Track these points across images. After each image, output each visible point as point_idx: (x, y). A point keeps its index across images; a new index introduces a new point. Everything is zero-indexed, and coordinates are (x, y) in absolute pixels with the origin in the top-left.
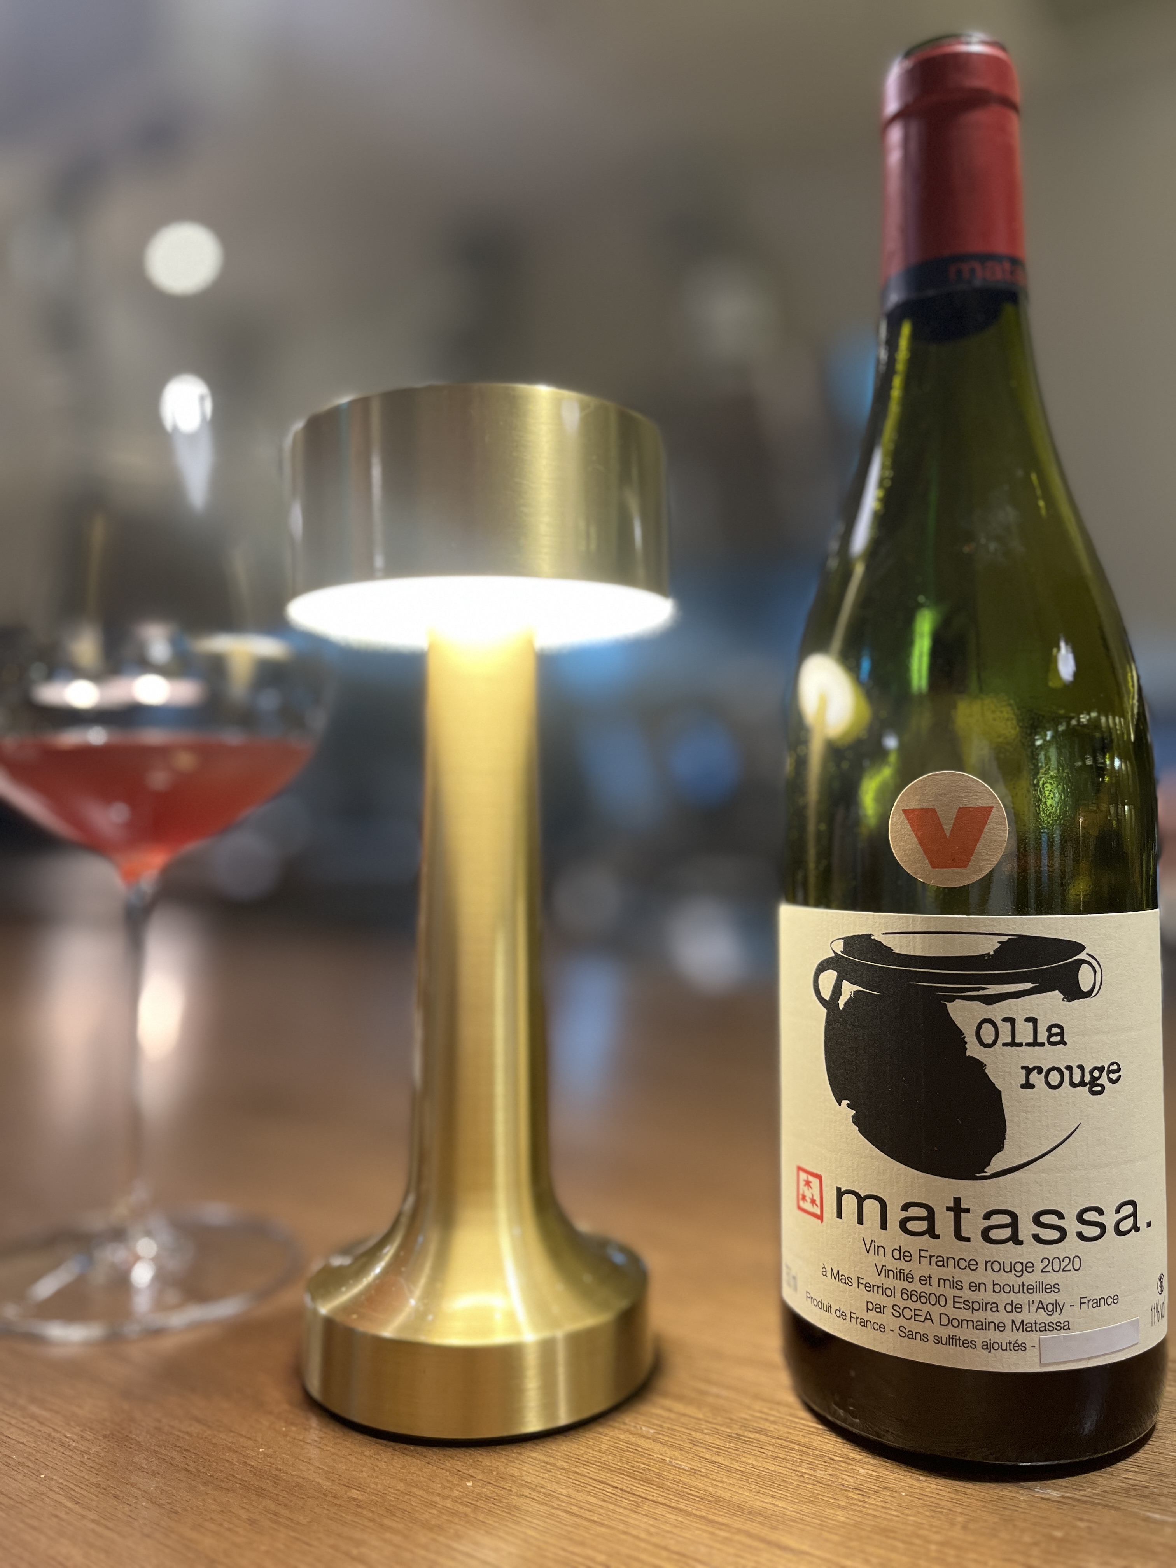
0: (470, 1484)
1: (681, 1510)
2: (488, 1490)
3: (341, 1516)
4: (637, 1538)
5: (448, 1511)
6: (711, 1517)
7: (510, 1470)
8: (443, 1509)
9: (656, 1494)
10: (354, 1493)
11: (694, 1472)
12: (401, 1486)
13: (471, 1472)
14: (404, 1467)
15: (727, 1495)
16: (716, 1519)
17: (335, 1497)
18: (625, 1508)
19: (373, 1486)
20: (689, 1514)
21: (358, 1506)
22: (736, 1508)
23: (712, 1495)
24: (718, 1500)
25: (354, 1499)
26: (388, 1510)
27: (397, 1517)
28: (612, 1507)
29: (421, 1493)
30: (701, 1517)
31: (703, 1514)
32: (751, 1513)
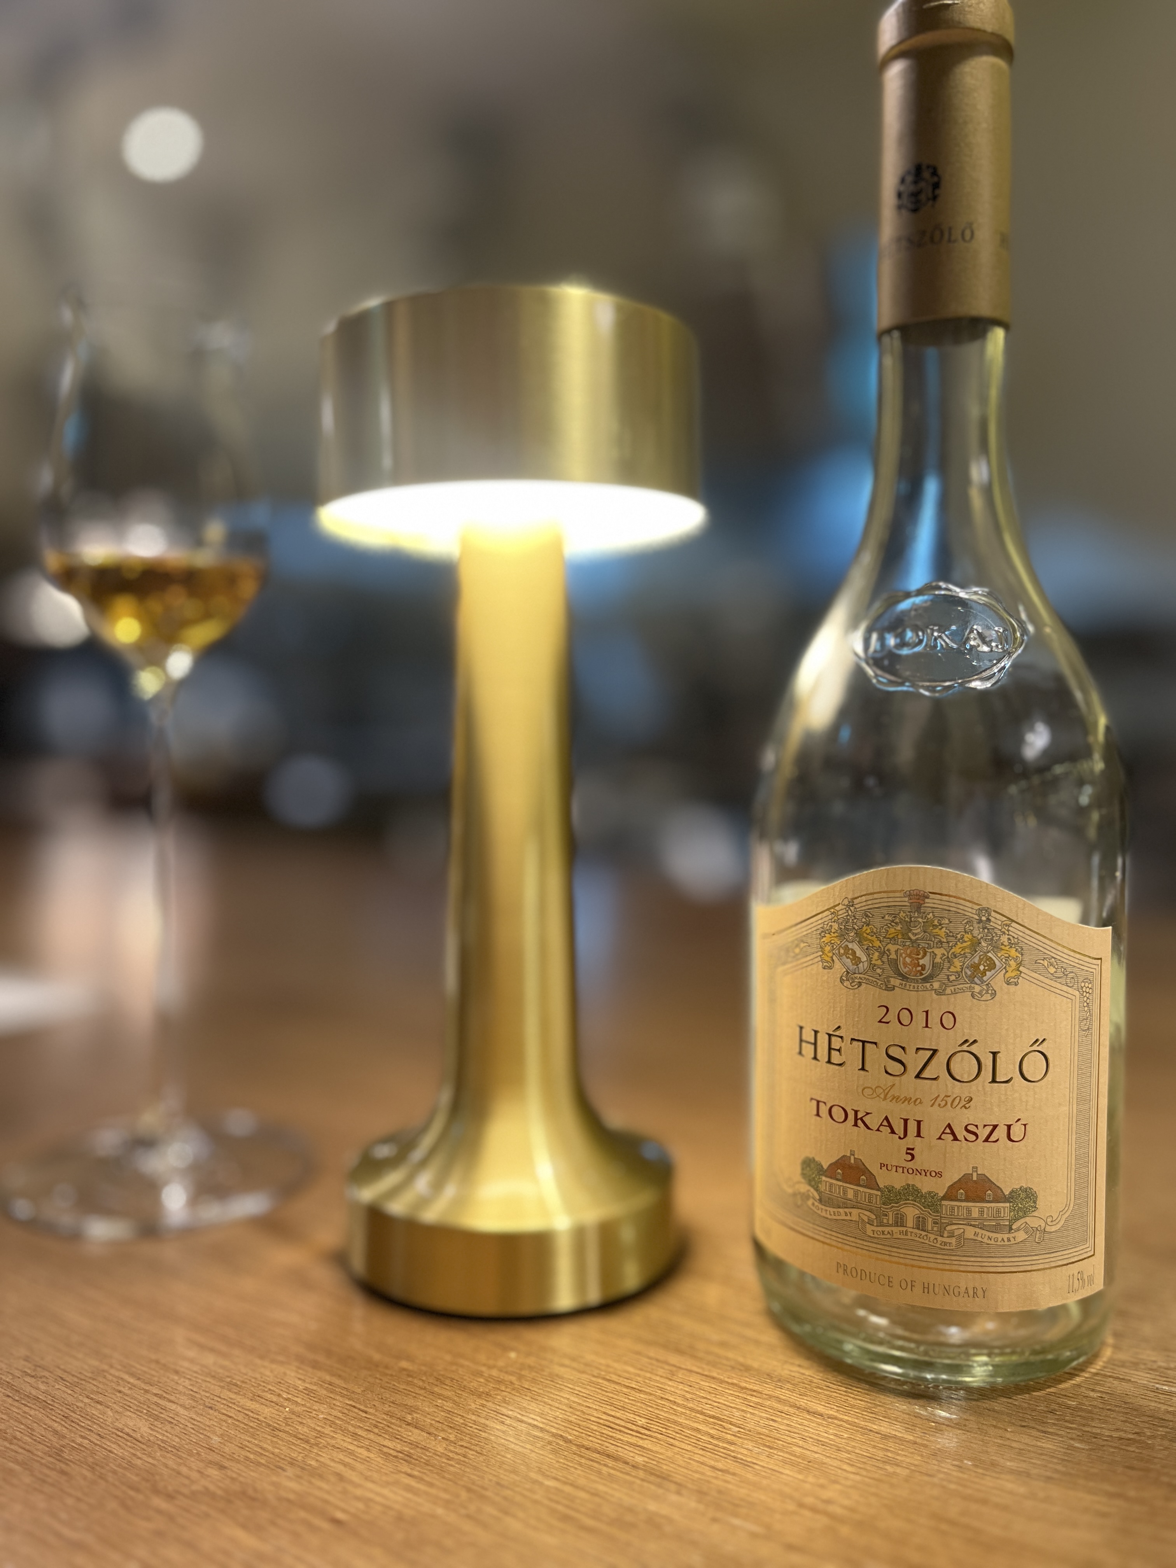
0: (513, 1355)
2: (531, 1361)
4: (675, 1403)
5: (494, 1380)
7: (551, 1343)
8: (489, 1378)
13: (514, 1345)
19: (421, 1357)
27: (447, 1385)
29: (466, 1363)
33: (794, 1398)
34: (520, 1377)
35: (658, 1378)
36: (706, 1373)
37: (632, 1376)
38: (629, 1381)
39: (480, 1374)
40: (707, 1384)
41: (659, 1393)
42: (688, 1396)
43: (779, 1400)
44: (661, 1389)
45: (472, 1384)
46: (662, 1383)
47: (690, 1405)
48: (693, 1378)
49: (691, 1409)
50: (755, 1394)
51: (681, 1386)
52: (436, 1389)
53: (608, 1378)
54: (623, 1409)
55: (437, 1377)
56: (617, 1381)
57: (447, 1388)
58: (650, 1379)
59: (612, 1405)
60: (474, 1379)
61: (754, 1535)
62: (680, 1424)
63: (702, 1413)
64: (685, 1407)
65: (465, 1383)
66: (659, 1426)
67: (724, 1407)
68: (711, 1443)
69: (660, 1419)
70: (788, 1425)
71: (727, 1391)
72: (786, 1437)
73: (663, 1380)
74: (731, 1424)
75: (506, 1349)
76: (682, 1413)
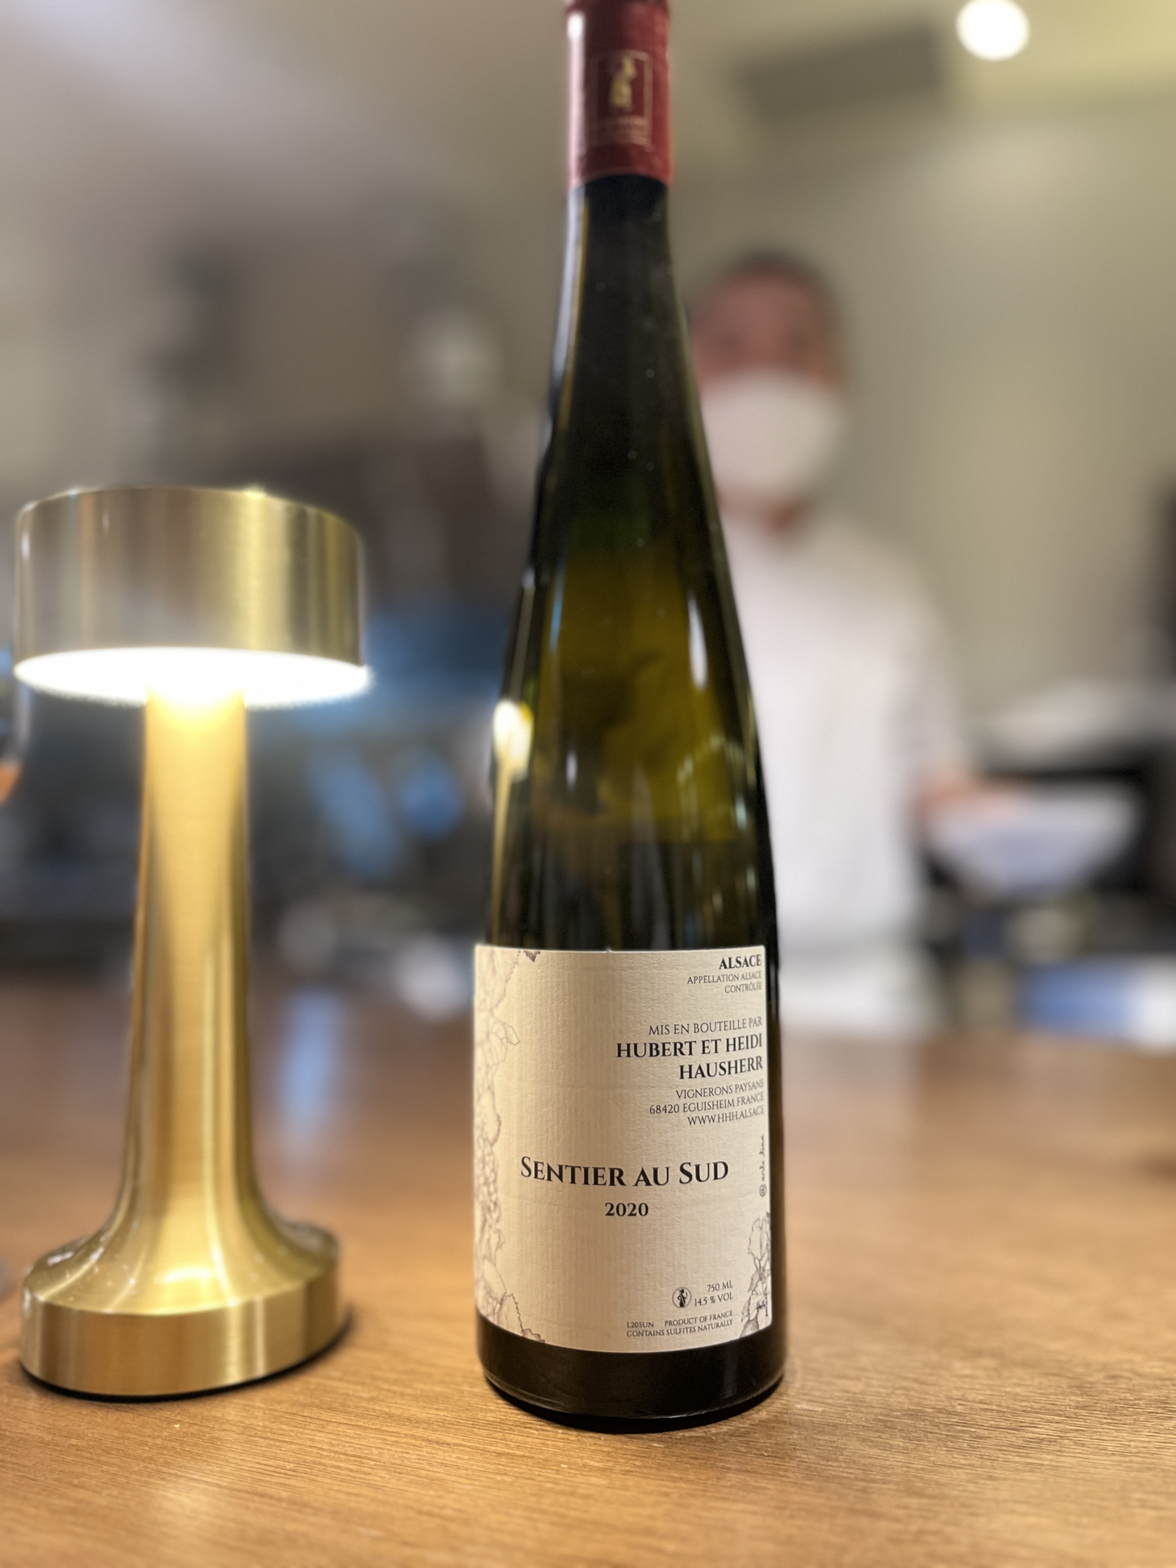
0: (177, 1426)
1: (359, 1426)
2: (194, 1429)
3: (63, 1458)
4: (321, 1449)
5: (157, 1447)
6: (384, 1428)
7: (213, 1414)
8: (153, 1446)
9: (340, 1418)
10: (74, 1441)
11: (372, 1399)
12: (116, 1433)
13: (179, 1418)
14: (118, 1419)
15: (398, 1412)
16: (388, 1429)
17: (57, 1445)
18: (312, 1430)
19: (90, 1435)
20: (366, 1428)
21: (77, 1450)
22: (406, 1420)
23: (386, 1413)
24: (391, 1416)
25: (74, 1445)
26: (104, 1451)
27: (113, 1454)
28: (301, 1430)
29: (134, 1436)
30: (376, 1429)
31: (378, 1427)
32: (417, 1422)
33: (427, 1434)
34: (182, 1443)
35: (309, 1432)
36: (353, 1423)
37: (286, 1432)
38: (284, 1436)
39: (145, 1444)
40: (353, 1432)
41: (309, 1443)
42: (334, 1442)
43: (414, 1437)
44: (310, 1440)
45: (137, 1452)
46: (312, 1435)
47: (336, 1449)
48: (342, 1428)
49: (336, 1452)
50: (394, 1434)
51: (330, 1436)
52: (102, 1458)
53: (264, 1436)
54: (275, 1458)
55: (104, 1449)
56: (272, 1437)
57: (114, 1456)
58: (302, 1433)
59: (264, 1456)
60: (139, 1448)
61: (376, 1539)
62: (324, 1465)
63: (345, 1454)
64: (331, 1451)
65: (130, 1452)
66: (305, 1468)
67: (365, 1447)
68: (349, 1476)
69: (307, 1462)
70: (418, 1455)
71: (369, 1435)
72: (415, 1464)
73: (313, 1433)
74: (369, 1459)
75: (171, 1422)
76: (327, 1456)
